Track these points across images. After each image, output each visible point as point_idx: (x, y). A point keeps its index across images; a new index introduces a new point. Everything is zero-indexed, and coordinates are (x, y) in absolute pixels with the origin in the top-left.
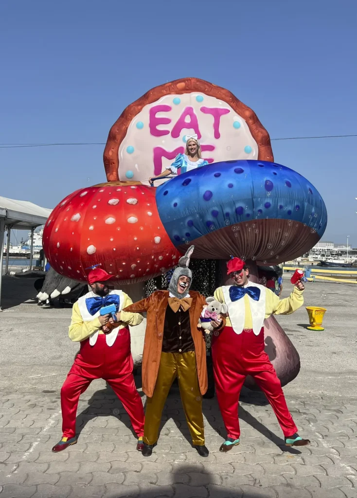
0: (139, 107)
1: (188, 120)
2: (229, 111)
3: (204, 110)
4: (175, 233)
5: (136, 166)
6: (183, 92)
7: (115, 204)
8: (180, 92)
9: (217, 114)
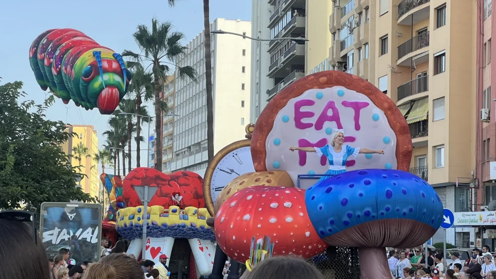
0: (285, 100)
1: (330, 113)
2: (368, 104)
3: (345, 104)
4: (321, 229)
5: (283, 156)
6: (325, 86)
7: (275, 208)
8: (322, 86)
9: (357, 107)
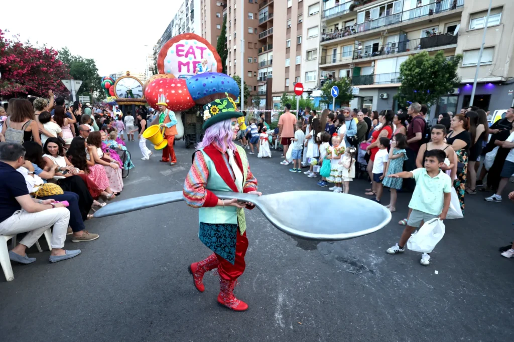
0: (171, 44)
1: (191, 51)
2: (206, 48)
3: (197, 47)
4: (194, 96)
5: (171, 68)
8: (188, 39)
9: (202, 49)
